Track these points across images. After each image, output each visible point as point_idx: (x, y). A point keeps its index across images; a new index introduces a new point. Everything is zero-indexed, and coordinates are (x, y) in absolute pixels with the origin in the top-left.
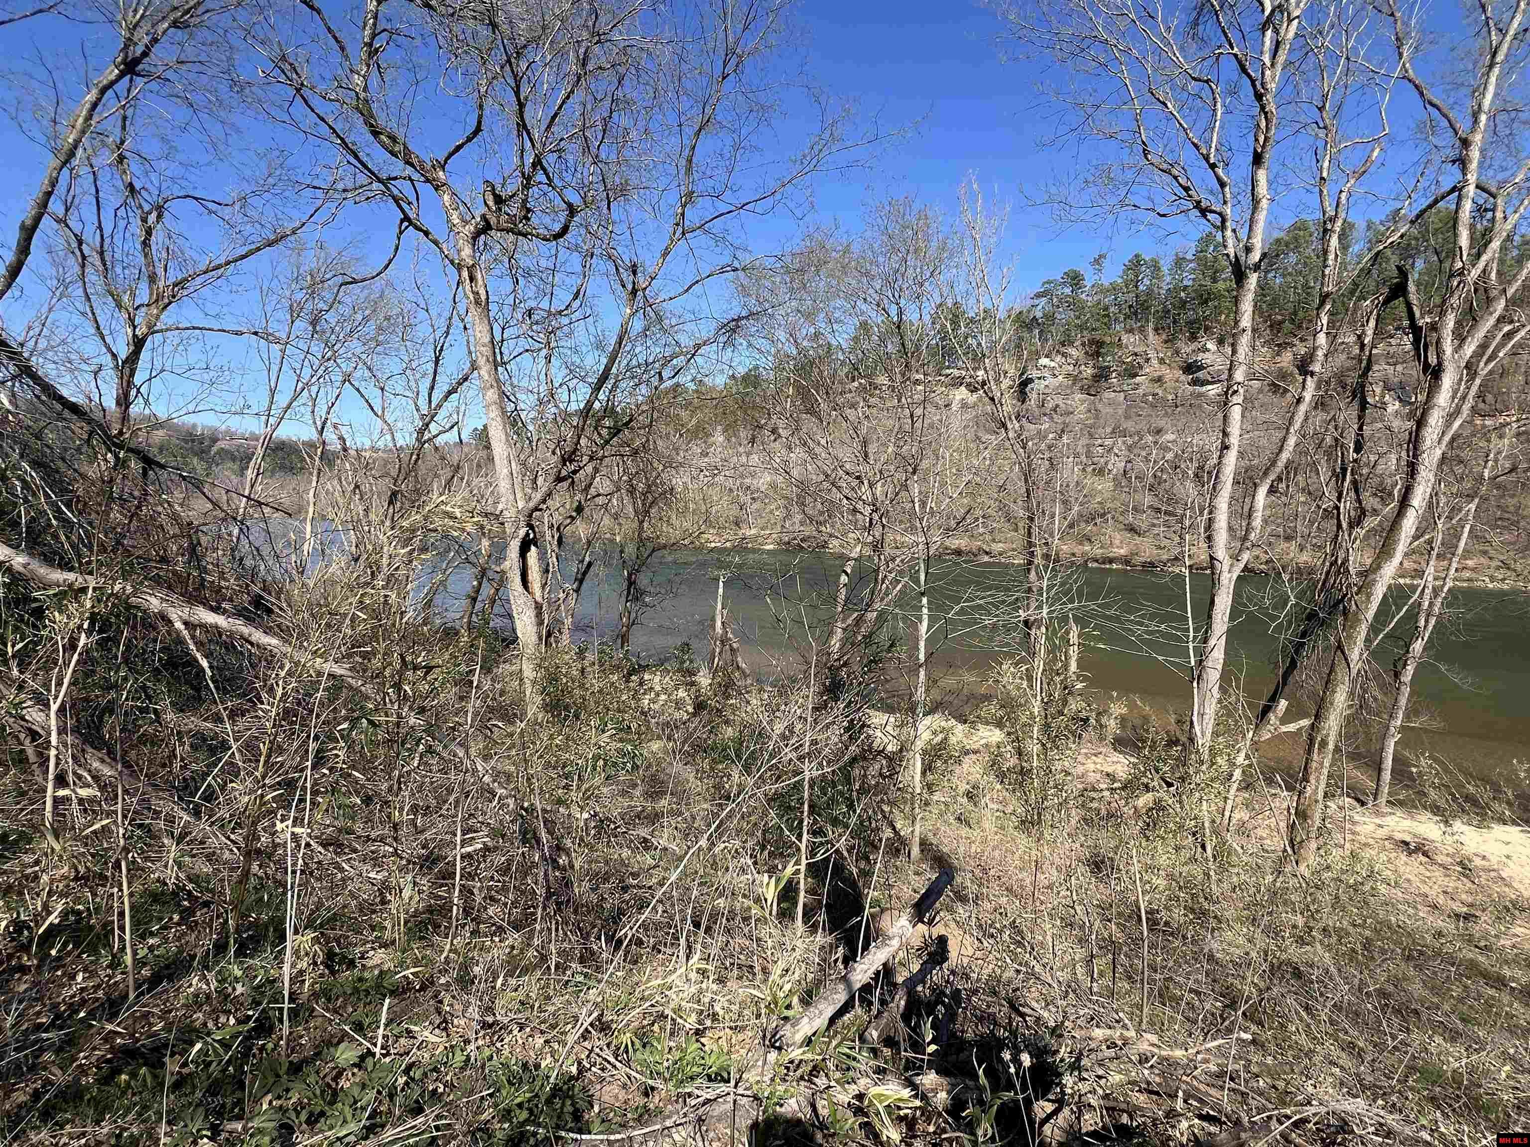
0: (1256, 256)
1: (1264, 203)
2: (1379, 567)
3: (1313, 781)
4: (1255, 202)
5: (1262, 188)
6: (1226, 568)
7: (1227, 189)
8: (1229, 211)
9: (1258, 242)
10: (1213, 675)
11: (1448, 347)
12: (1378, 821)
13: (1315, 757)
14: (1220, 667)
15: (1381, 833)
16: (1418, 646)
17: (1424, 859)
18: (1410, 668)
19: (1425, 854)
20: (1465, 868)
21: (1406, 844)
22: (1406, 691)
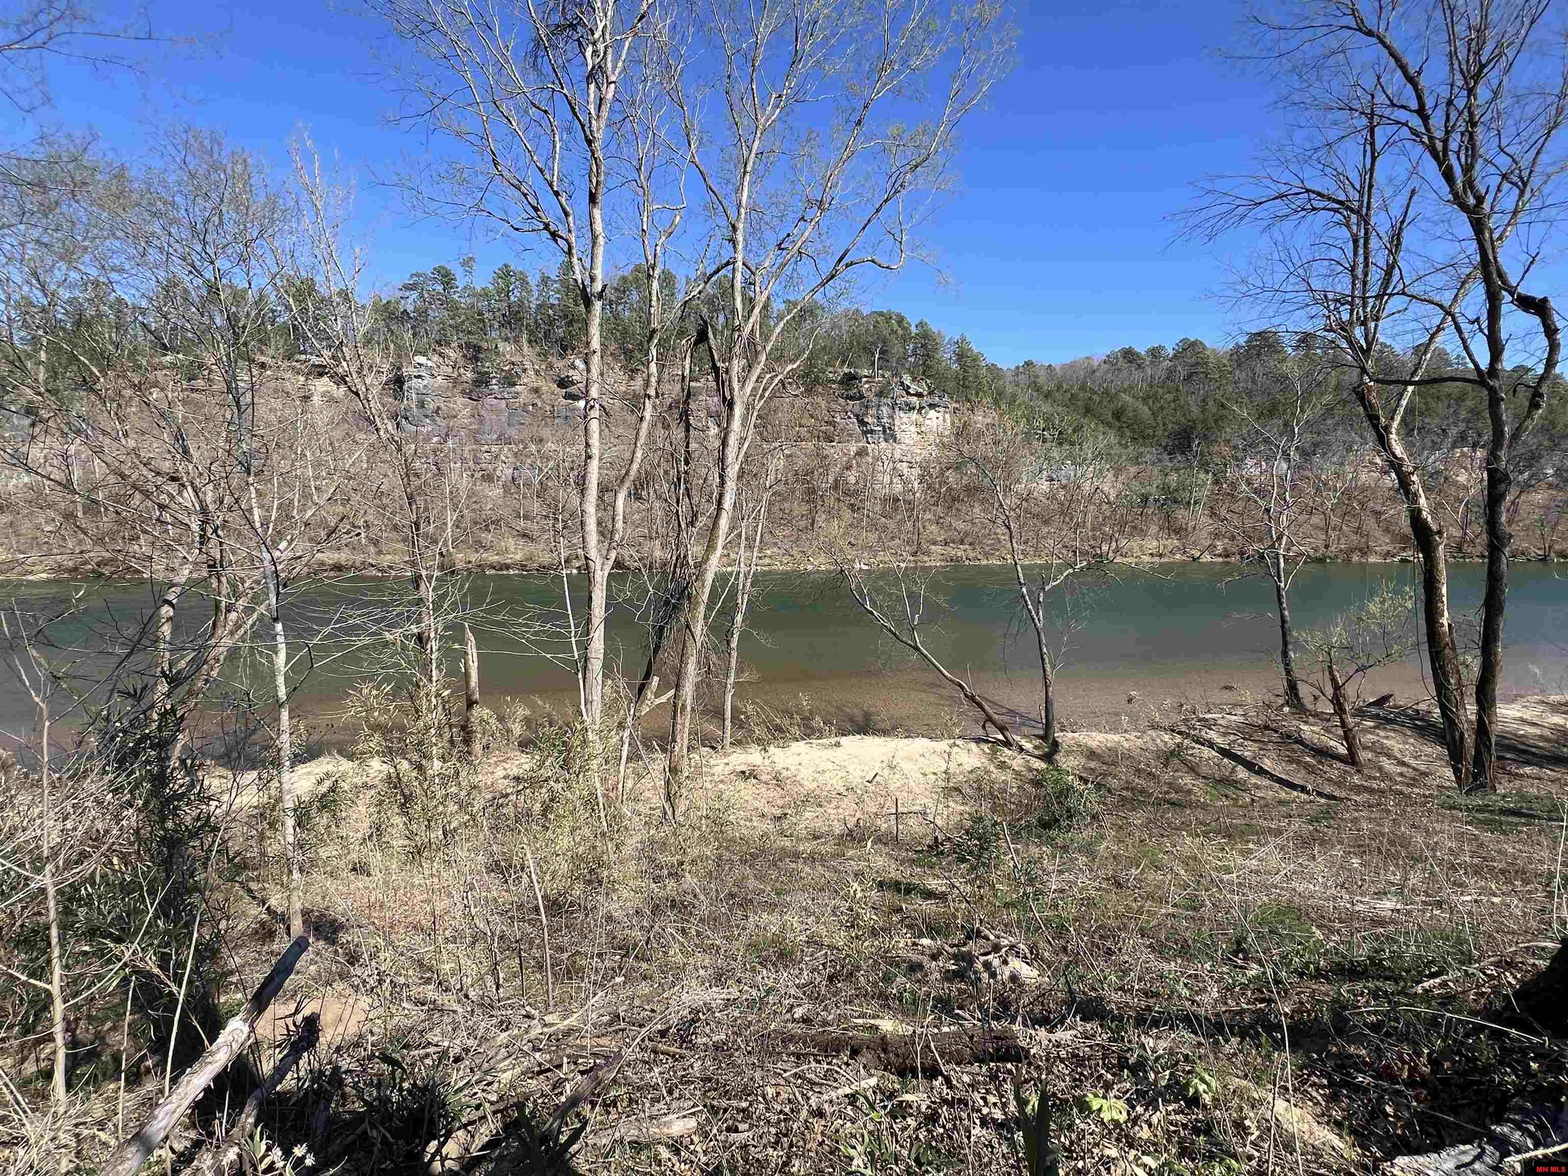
0: (598, 287)
1: (601, 240)
2: (708, 559)
3: (678, 740)
4: (594, 238)
5: (599, 227)
6: (598, 568)
7: (571, 219)
8: (573, 240)
10: (596, 665)
11: (736, 386)
12: (726, 760)
13: (679, 720)
14: (601, 656)
15: (728, 769)
16: (739, 618)
17: (754, 781)
18: (736, 636)
19: (755, 778)
20: (778, 781)
21: (743, 772)
22: (734, 654)
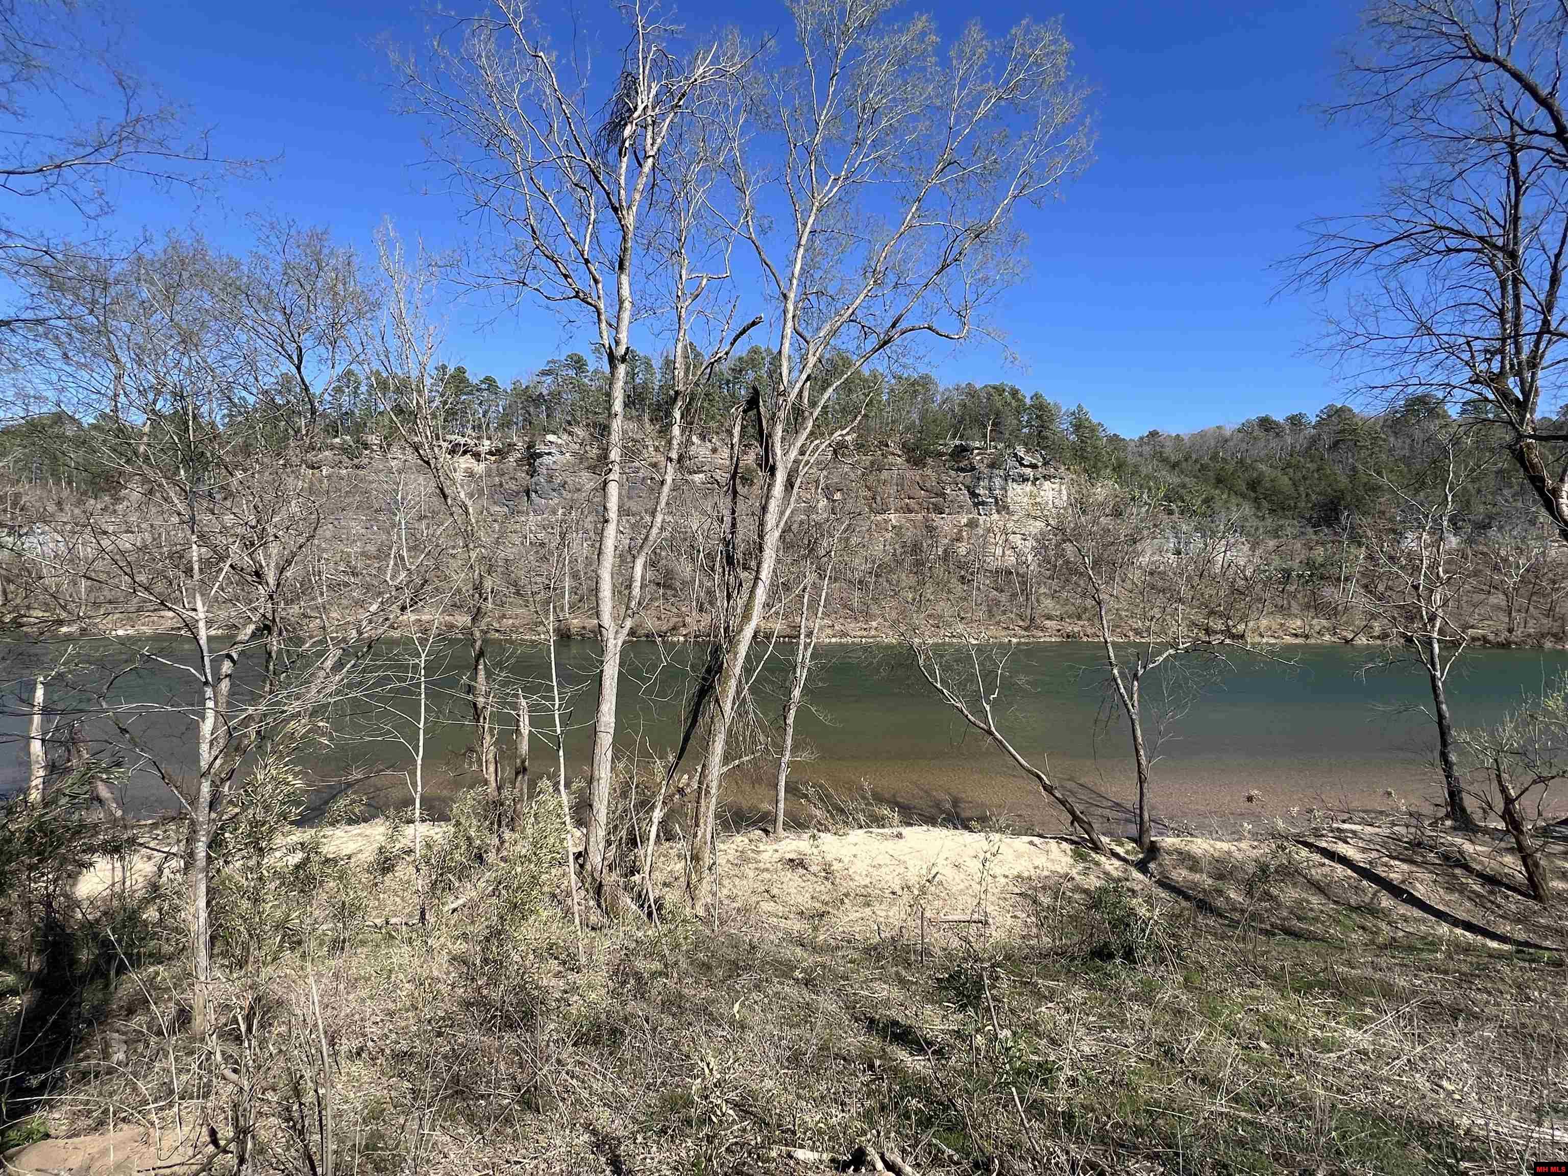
0: (622, 350)
1: (627, 305)
4: (621, 302)
5: (626, 292)
6: (612, 634)
7: (600, 286)
8: (602, 306)
9: (623, 336)
10: (606, 740)
11: (779, 452)
12: (775, 847)
13: (703, 803)
14: (612, 731)
16: (797, 693)
17: (802, 872)
18: (792, 713)
19: (804, 867)
21: (792, 860)
22: (790, 731)
